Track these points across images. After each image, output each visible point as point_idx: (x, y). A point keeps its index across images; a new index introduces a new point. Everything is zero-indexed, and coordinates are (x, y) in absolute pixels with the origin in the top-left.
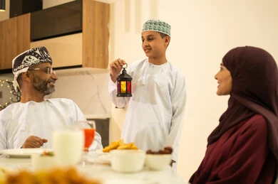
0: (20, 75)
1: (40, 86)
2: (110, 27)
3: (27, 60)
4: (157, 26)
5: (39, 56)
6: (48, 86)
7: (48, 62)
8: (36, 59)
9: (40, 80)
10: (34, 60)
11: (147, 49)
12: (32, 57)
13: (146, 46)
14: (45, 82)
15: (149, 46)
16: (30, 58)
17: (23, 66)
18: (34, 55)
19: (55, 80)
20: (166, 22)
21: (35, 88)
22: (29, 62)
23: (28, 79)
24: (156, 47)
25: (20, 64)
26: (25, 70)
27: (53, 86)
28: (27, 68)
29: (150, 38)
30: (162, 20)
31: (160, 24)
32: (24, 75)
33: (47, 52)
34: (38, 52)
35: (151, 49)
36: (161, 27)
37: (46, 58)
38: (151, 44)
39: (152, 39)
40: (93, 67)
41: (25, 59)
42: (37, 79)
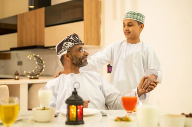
0: (62, 57)
1: (77, 62)
2: (102, 16)
3: (65, 45)
4: (136, 16)
5: (73, 41)
6: (83, 61)
7: (80, 44)
8: (71, 44)
9: (76, 58)
10: (70, 44)
11: (127, 32)
12: (68, 42)
13: (126, 30)
14: (80, 59)
15: (128, 30)
16: (67, 43)
17: (63, 50)
18: (70, 41)
19: (87, 55)
20: (143, 14)
21: (74, 64)
22: (67, 47)
23: (68, 59)
24: (133, 32)
25: (61, 49)
26: (65, 53)
27: (86, 61)
28: (67, 51)
29: (130, 25)
30: (140, 12)
31: (138, 14)
32: (65, 57)
33: (78, 37)
34: (72, 38)
35: (129, 33)
36: (139, 17)
37: (78, 41)
38: (130, 29)
39: (132, 26)
40: (91, 44)
41: (64, 45)
42: (74, 57)
